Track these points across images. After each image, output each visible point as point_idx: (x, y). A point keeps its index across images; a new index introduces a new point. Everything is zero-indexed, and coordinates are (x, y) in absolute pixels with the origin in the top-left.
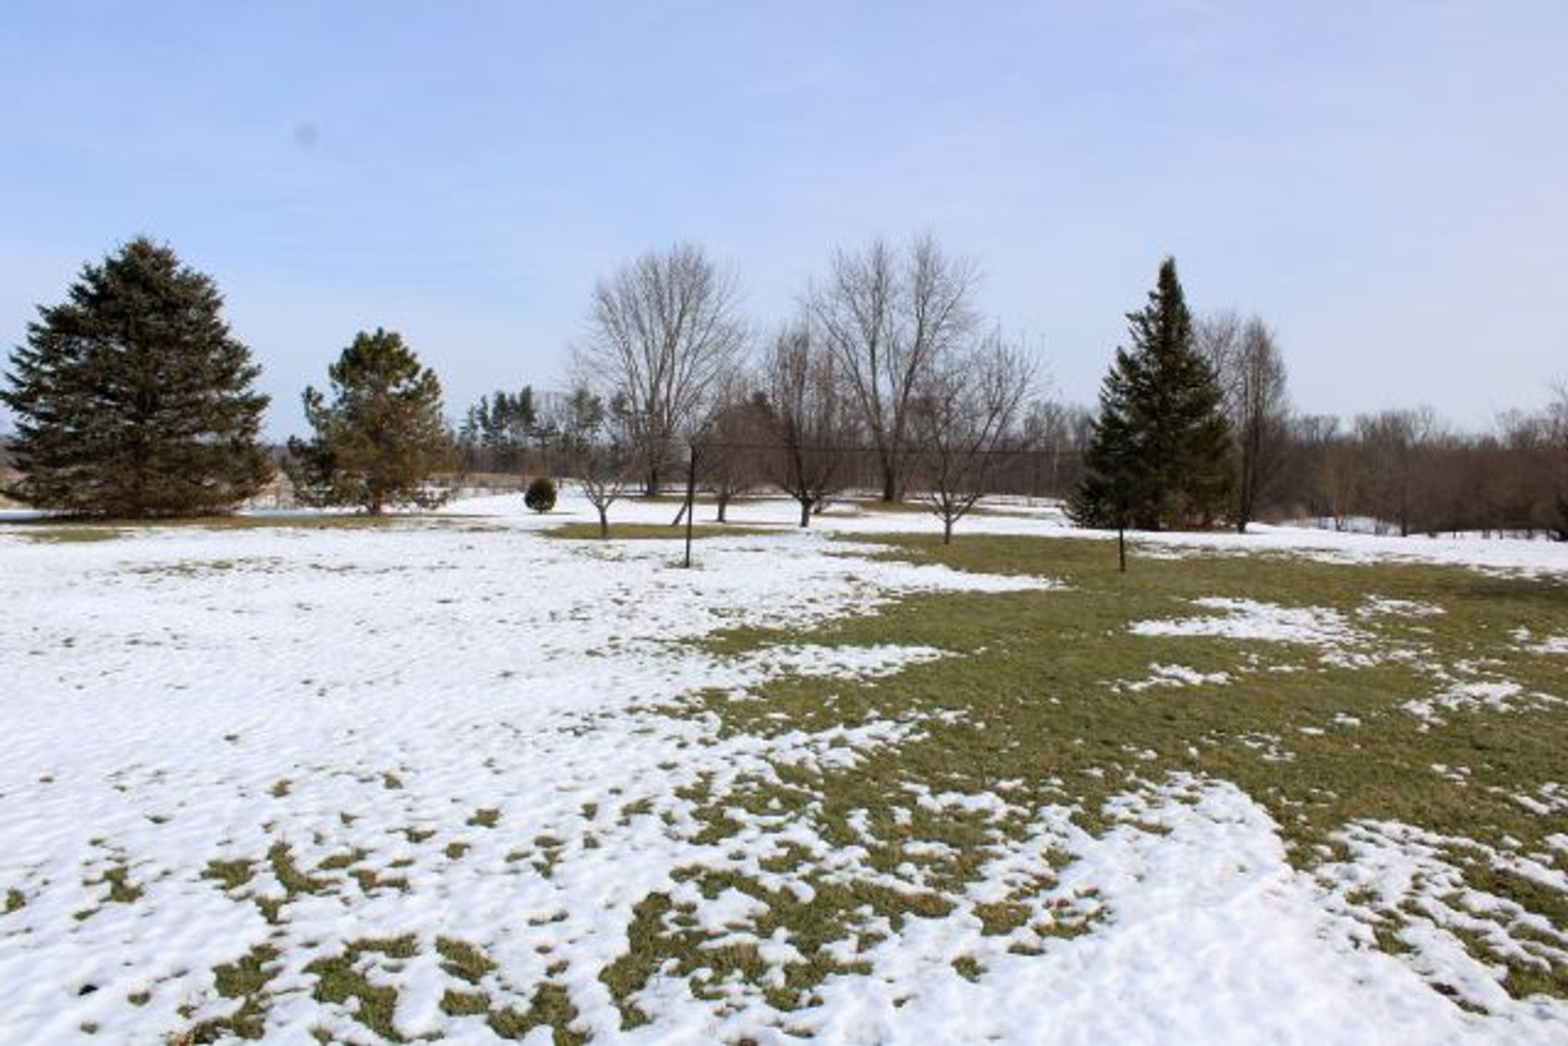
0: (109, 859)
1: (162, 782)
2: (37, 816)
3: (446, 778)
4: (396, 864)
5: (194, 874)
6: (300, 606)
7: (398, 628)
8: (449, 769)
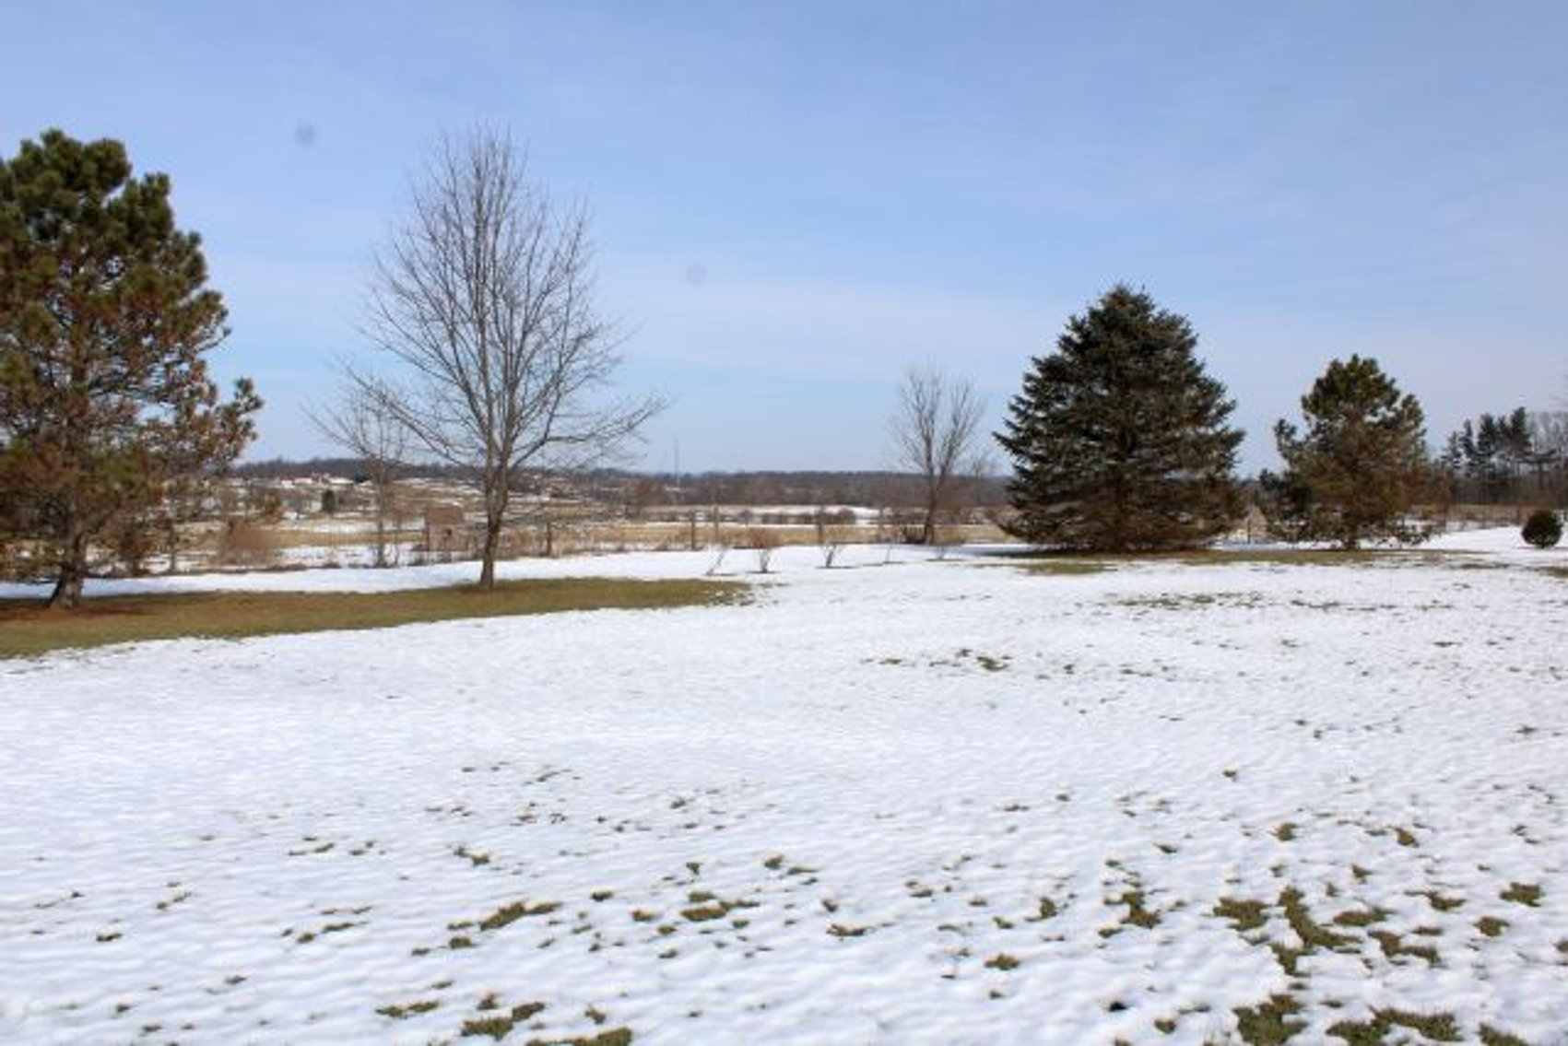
0: (1125, 881)
1: (1168, 812)
2: (1058, 832)
3: (1466, 841)
4: (1422, 931)
5: (1208, 909)
6: (1285, 643)
7: (1393, 670)
8: (1470, 831)
